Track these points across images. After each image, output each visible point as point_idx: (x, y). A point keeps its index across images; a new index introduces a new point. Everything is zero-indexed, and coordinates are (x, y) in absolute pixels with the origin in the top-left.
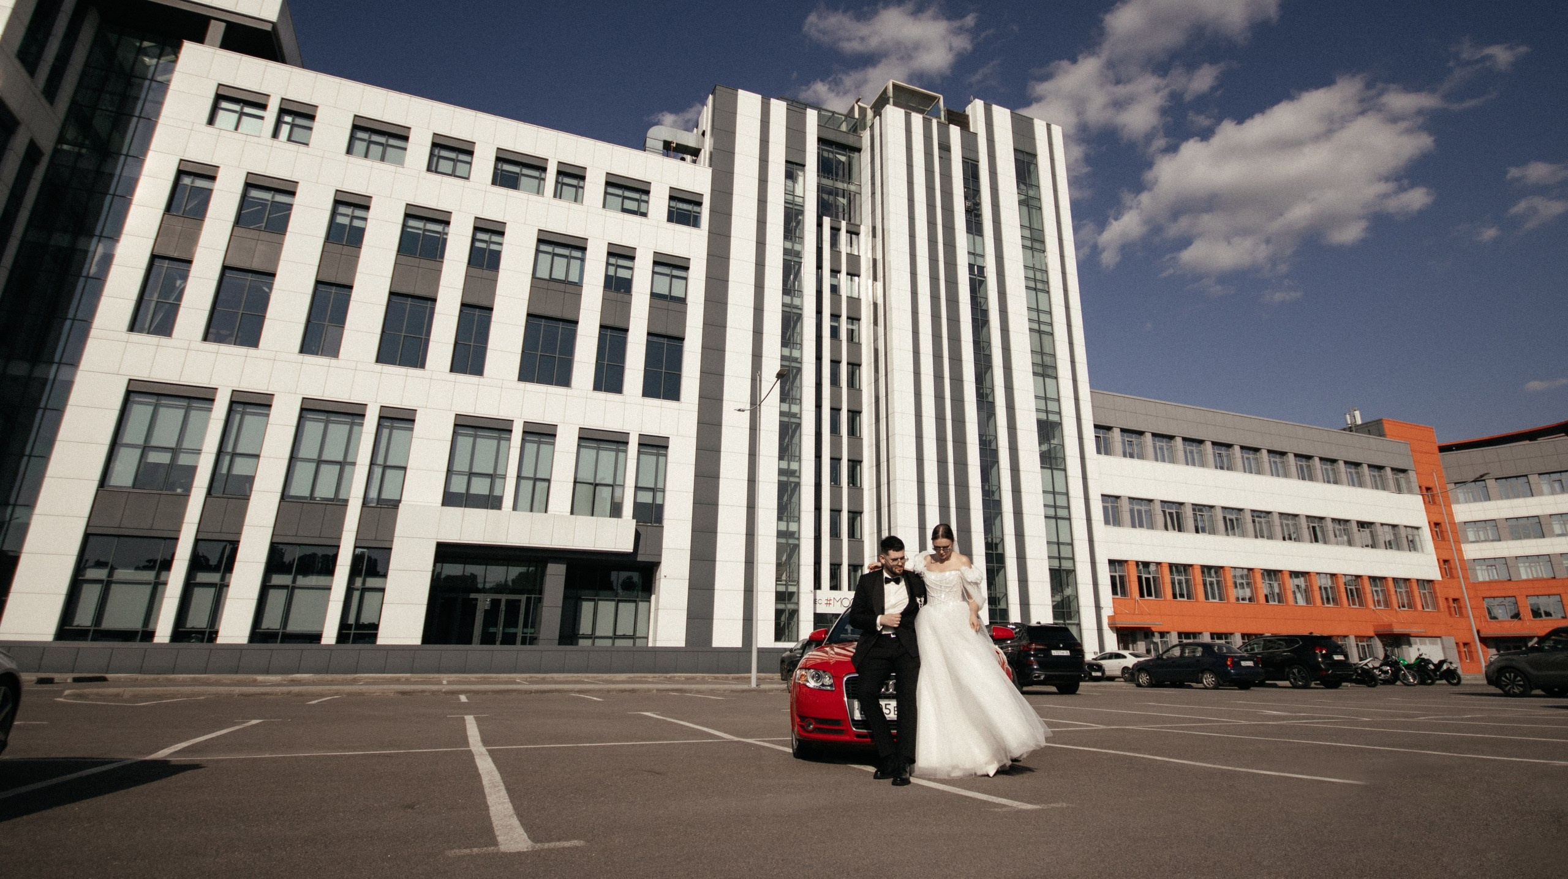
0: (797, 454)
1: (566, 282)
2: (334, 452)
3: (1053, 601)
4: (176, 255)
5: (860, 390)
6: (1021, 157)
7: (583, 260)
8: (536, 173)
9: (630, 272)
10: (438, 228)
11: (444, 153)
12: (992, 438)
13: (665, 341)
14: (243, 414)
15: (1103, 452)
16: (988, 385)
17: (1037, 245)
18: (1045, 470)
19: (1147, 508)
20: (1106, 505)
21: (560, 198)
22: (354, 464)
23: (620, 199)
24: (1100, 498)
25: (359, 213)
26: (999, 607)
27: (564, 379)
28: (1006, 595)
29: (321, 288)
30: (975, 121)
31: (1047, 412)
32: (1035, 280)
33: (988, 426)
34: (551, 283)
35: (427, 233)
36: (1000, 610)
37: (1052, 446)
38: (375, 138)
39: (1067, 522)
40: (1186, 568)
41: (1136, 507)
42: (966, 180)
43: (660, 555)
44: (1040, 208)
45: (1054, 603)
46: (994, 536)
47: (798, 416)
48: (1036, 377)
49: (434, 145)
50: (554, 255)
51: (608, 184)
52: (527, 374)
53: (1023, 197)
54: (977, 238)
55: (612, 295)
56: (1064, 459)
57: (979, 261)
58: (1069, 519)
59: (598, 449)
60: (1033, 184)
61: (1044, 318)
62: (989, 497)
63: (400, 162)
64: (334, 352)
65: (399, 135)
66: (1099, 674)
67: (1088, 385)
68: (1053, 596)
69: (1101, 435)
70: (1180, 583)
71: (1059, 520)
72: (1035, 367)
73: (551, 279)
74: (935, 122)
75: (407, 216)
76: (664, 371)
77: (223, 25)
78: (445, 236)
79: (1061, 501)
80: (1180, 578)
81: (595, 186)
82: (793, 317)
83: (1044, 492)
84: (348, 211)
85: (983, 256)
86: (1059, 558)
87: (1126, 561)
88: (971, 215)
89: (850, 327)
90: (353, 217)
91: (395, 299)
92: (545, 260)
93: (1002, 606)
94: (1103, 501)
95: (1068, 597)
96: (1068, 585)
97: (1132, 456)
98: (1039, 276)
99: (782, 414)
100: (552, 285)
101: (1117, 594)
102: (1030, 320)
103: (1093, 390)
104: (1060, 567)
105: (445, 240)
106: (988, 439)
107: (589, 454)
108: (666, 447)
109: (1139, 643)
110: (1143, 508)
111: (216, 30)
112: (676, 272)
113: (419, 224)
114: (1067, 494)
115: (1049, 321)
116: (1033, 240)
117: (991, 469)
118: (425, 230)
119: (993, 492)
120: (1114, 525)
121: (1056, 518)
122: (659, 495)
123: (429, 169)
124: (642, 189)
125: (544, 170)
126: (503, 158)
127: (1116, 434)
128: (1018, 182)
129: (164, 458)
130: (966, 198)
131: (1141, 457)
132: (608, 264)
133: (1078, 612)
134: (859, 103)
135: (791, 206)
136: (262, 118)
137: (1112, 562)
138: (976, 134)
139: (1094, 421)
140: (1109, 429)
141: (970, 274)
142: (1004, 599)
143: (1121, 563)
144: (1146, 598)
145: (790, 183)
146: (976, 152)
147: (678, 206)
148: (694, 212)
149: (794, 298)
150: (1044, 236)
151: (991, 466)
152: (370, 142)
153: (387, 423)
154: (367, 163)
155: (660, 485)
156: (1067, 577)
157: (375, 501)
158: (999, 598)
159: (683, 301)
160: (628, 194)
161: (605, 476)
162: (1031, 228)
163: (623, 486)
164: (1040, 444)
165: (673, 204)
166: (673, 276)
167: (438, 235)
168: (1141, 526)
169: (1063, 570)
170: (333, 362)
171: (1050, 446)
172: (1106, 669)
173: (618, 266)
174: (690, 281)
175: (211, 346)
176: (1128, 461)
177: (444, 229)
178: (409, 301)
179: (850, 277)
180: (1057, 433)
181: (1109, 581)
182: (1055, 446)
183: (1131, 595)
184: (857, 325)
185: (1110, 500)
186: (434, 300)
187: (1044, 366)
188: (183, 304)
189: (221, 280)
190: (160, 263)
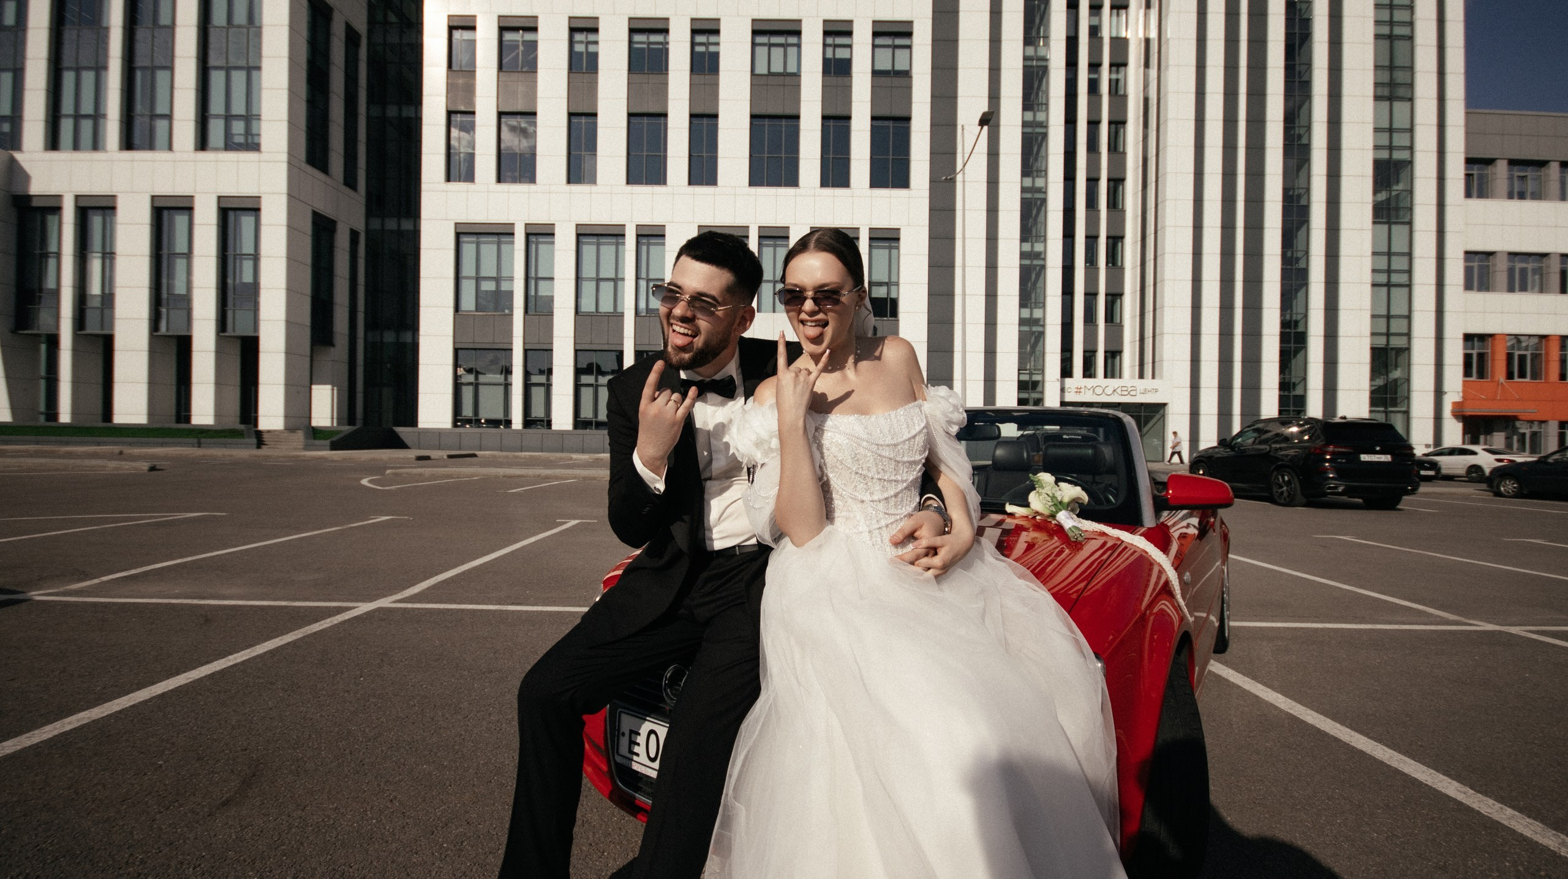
0: (1043, 234)
1: (785, 74)
2: (607, 272)
3: (1371, 386)
4: (462, 108)
5: (1124, 153)
7: (799, 46)
9: (849, 50)
10: (659, 38)
13: (891, 124)
14: (537, 244)
15: (1475, 195)
16: (1303, 121)
18: (1378, 226)
19: (1536, 265)
20: (1471, 264)
22: (623, 279)
24: (1462, 255)
25: (592, 37)
26: (1293, 393)
27: (791, 179)
28: (1304, 379)
29: (575, 120)
33: (1298, 175)
34: (770, 78)
35: (650, 46)
36: (1295, 396)
37: (1394, 193)
39: (1406, 290)
41: (1519, 266)
45: (1373, 388)
46: (1294, 311)
47: (1044, 190)
48: (1378, 102)
50: (771, 45)
52: (755, 180)
55: (833, 80)
56: (1411, 209)
58: (1409, 286)
61: (1400, 15)
62: (1292, 265)
64: (593, 181)
66: (1431, 473)
67: (1464, 103)
68: (1372, 379)
69: (1475, 172)
71: (1393, 289)
72: (1379, 90)
73: (770, 74)
75: (632, 31)
76: (891, 157)
78: (667, 46)
79: (1400, 264)
82: (1037, 74)
83: (1374, 254)
84: (583, 37)
86: (1388, 335)
87: (1491, 336)
89: (1114, 76)
90: (588, 43)
91: (634, 120)
92: (762, 52)
93: (1298, 392)
94: (1466, 260)
95: (1396, 380)
96: (1397, 367)
97: (1522, 196)
99: (1024, 190)
100: (772, 80)
101: (1471, 377)
102: (1377, 23)
103: (1469, 111)
104: (1388, 344)
105: (667, 50)
106: (1295, 194)
108: (898, 239)
109: (1495, 434)
110: (1530, 266)
112: (898, 42)
113: (643, 37)
114: (1410, 255)
115: (1407, 19)
117: (1297, 232)
118: (650, 43)
119: (1298, 260)
120: (1480, 290)
122: (893, 288)
127: (1502, 168)
129: (488, 286)
131: (1537, 196)
132: (825, 45)
133: (1408, 398)
137: (1468, 338)
139: (1466, 153)
140: (1490, 162)
142: (1303, 382)
143: (1482, 337)
144: (1516, 379)
149: (1039, 49)
151: (1297, 225)
153: (644, 240)
155: (894, 279)
157: (645, 311)
158: (1294, 381)
159: (907, 74)
164: (1375, 192)
166: (895, 47)
167: (661, 46)
168: (1524, 288)
169: (1392, 349)
170: (593, 188)
171: (1390, 194)
172: (1443, 467)
173: (835, 46)
174: (915, 49)
175: (504, 187)
176: (1516, 205)
177: (665, 38)
178: (645, 120)
179: (1115, 11)
180: (1403, 175)
181: (1460, 360)
182: (1398, 192)
183: (1493, 377)
184: (1123, 73)
185: (1477, 257)
186: (665, 115)
187: (1392, 84)
188: (477, 151)
189: (499, 125)
190: (454, 118)
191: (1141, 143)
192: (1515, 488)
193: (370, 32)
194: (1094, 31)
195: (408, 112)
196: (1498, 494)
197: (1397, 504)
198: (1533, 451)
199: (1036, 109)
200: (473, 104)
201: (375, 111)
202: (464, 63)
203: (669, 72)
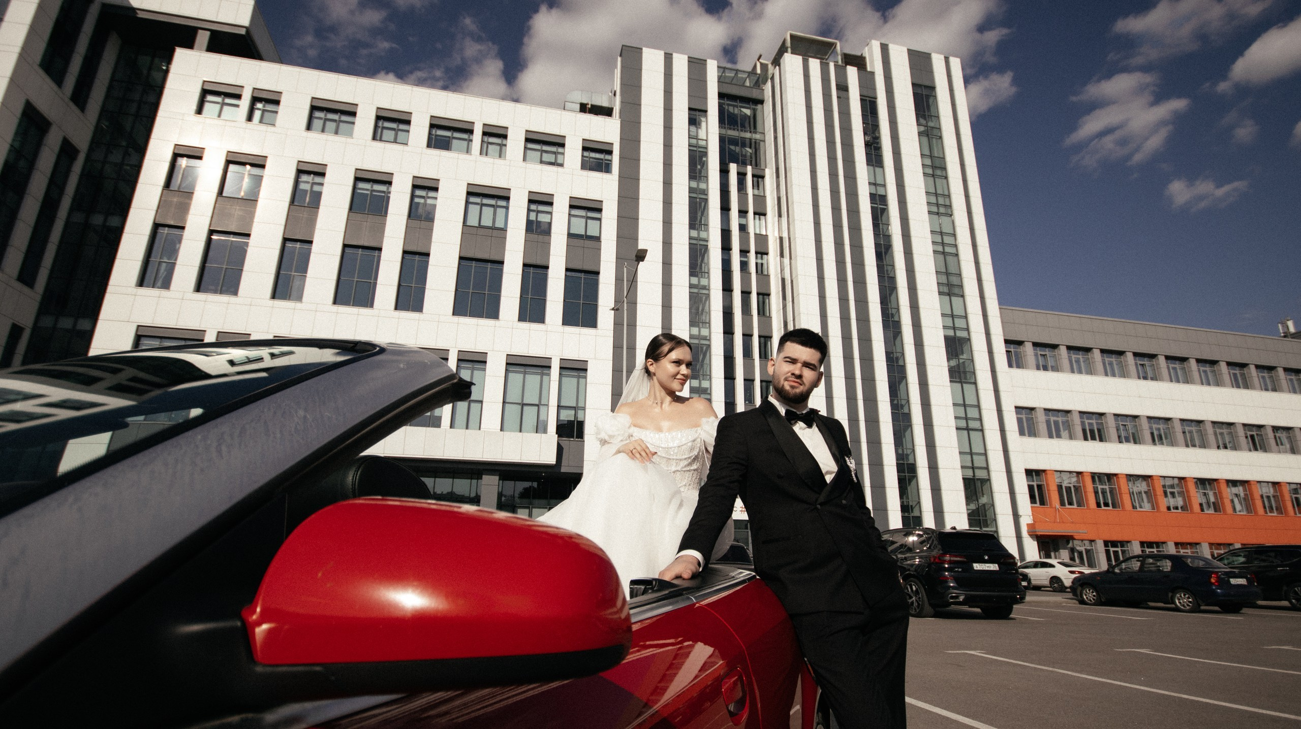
0: (708, 373)
1: (493, 228)
3: (967, 510)
4: (172, 223)
5: (770, 317)
6: (919, 91)
7: (507, 208)
8: (465, 136)
9: (549, 216)
10: (383, 188)
11: (387, 124)
12: (899, 355)
13: (582, 275)
15: (1014, 364)
16: (894, 305)
17: (938, 172)
18: (954, 384)
19: (1065, 419)
20: (1020, 416)
21: (486, 155)
23: (539, 153)
24: (1014, 409)
25: (318, 179)
26: (912, 515)
27: (494, 314)
28: (919, 503)
29: (289, 244)
30: (872, 62)
31: (954, 328)
32: (937, 205)
33: (895, 344)
34: (480, 229)
35: (374, 193)
36: (913, 517)
37: (961, 361)
38: (331, 116)
39: (980, 433)
40: (1110, 477)
41: (1052, 419)
42: (864, 116)
44: (941, 138)
45: (969, 511)
46: (905, 447)
47: (708, 338)
48: (942, 296)
49: (378, 118)
50: (482, 205)
51: (528, 140)
52: (459, 310)
53: (922, 128)
54: (877, 169)
55: (534, 237)
56: (974, 373)
57: (881, 191)
58: (982, 430)
59: (525, 373)
60: (933, 114)
61: (948, 240)
62: (898, 411)
63: (350, 134)
64: (299, 298)
65: (348, 112)
67: (996, 303)
68: (967, 504)
69: (1012, 350)
70: (1104, 492)
71: (971, 432)
72: (941, 288)
73: (480, 226)
74: (832, 65)
75: (357, 179)
76: (582, 302)
77: (208, 33)
78: (389, 195)
79: (973, 413)
80: (1104, 487)
81: (515, 142)
82: (701, 250)
83: (954, 405)
84: (309, 178)
85: (884, 186)
86: (973, 468)
87: (1044, 471)
88: (871, 149)
89: (759, 261)
90: (313, 184)
91: (348, 250)
92: (474, 210)
93: (916, 513)
94: (1017, 413)
95: (984, 505)
96: (983, 494)
97: (1045, 368)
98: (941, 201)
100: (481, 231)
101: (1035, 503)
102: (934, 243)
103: (1001, 307)
104: (974, 476)
105: (388, 198)
106: (895, 356)
107: (516, 378)
108: (586, 370)
109: (1061, 551)
110: (1060, 419)
111: (203, 38)
112: (590, 214)
113: (367, 186)
114: (978, 406)
115: (953, 243)
116: (934, 167)
117: (899, 385)
118: (373, 191)
119: (902, 406)
120: (1030, 436)
121: (968, 429)
122: (580, 412)
123: (374, 138)
124: (558, 143)
125: (471, 132)
126: (436, 125)
127: (1028, 348)
128: (917, 114)
130: (865, 134)
131: (1056, 369)
132: (529, 210)
133: (995, 520)
134: (760, 60)
135: (695, 149)
136: (237, 106)
137: (1029, 473)
138: (873, 73)
139: (1004, 336)
140: (1020, 343)
141: (871, 203)
142: (918, 506)
143: (1038, 472)
144: (1067, 506)
145: (693, 129)
146: (874, 88)
147: (591, 156)
148: (606, 160)
149: (701, 232)
150: (945, 163)
151: (899, 382)
152: (326, 120)
154: (323, 136)
155: (581, 403)
156: (982, 488)
158: (911, 506)
159: (598, 239)
160: (545, 148)
161: (532, 398)
162: (931, 157)
163: (547, 405)
164: (948, 359)
165: (586, 154)
166: (588, 218)
167: (383, 195)
168: (1059, 436)
169: (978, 479)
170: (298, 305)
171: (959, 362)
172: (1032, 578)
173: (538, 212)
174: (603, 221)
175: (201, 296)
176: (1042, 374)
177: (388, 189)
178: (360, 251)
179: (757, 217)
180: (965, 348)
181: (1026, 490)
182: (964, 360)
183: (1051, 504)
184: (766, 259)
185: (1024, 411)
186: (380, 249)
187: (949, 285)
188: (179, 262)
189: (209, 241)
190: (161, 230)
191: (782, 309)
192: (1094, 596)
193: (91, 149)
194: (743, 228)
195: (114, 221)
196: (1082, 602)
197: (1010, 613)
198: (1091, 565)
199: (700, 276)
200: (184, 219)
201: (79, 217)
202: (184, 185)
203: (388, 215)
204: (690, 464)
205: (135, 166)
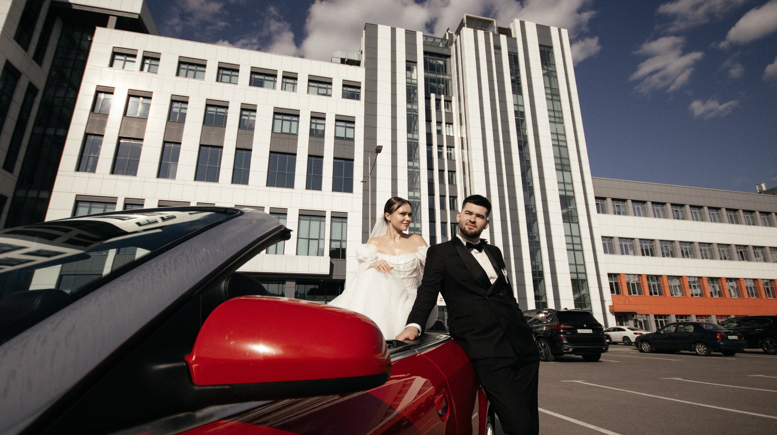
0: (419, 221)
1: (290, 134)
3: (574, 298)
4: (96, 133)
5: (456, 185)
6: (543, 49)
7: (298, 122)
8: (272, 78)
9: (323, 126)
10: (223, 110)
11: (225, 72)
12: (533, 206)
13: (344, 161)
15: (601, 211)
16: (529, 177)
17: (555, 98)
18: (566, 224)
19: (631, 243)
20: (605, 242)
21: (285, 90)
23: (317, 89)
24: (601, 238)
25: (184, 106)
26: (541, 301)
27: (290, 184)
28: (545, 294)
29: (167, 145)
30: (515, 32)
31: (565, 190)
32: (555, 117)
33: (530, 201)
34: (281, 134)
35: (218, 114)
36: (542, 303)
37: (570, 210)
38: (191, 67)
39: (581, 253)
40: (658, 277)
41: (623, 243)
42: (511, 65)
43: (345, 276)
44: (556, 77)
45: (575, 299)
46: (537, 261)
47: (419, 198)
48: (557, 171)
49: (220, 68)
50: (283, 120)
51: (310, 81)
52: (270, 183)
53: (545, 71)
54: (518, 96)
55: (314, 139)
56: (577, 217)
57: (521, 109)
58: (582, 251)
59: (310, 220)
60: (551, 63)
61: (561, 138)
62: (533, 239)
63: (203, 78)
64: (174, 177)
65: (201, 65)
67: (590, 174)
68: (574, 295)
69: (599, 203)
70: (654, 286)
71: (576, 252)
72: (557, 166)
73: (282, 133)
74: (491, 34)
75: (207, 105)
76: (343, 177)
77: (116, 18)
78: (227, 115)
79: (576, 240)
80: (654, 283)
81: (302, 82)
82: (414, 146)
83: (566, 236)
84: (178, 105)
85: (523, 106)
86: (577, 273)
87: (619, 274)
88: (515, 84)
89: (449, 152)
90: (181, 108)
91: (203, 148)
92: (278, 123)
93: (544, 300)
94: (603, 240)
95: (584, 295)
96: (583, 288)
97: (619, 213)
98: (557, 114)
99: (410, 197)
100: (282, 136)
101: (614, 293)
102: (553, 140)
103: (593, 177)
104: (578, 277)
105: (227, 116)
106: (530, 207)
107: (305, 223)
108: (346, 218)
109: (629, 321)
110: (628, 243)
111: (112, 21)
112: (348, 125)
113: (214, 109)
114: (580, 236)
115: (564, 139)
116: (552, 95)
118: (217, 112)
119: (535, 237)
120: (610, 253)
121: (574, 250)
122: (344, 243)
123: (217, 80)
124: (328, 82)
125: (276, 76)
126: (254, 72)
127: (609, 202)
128: (542, 63)
130: (511, 75)
131: (625, 214)
132: (311, 123)
133: (590, 304)
134: (448, 31)
135: (410, 85)
136: (134, 62)
137: (610, 275)
138: (515, 39)
139: (595, 194)
140: (604, 199)
141: (515, 116)
142: (545, 296)
143: (615, 275)
144: (633, 295)
145: (409, 73)
146: (516, 48)
147: (348, 90)
148: (357, 92)
149: (414, 135)
150: (559, 92)
151: (533, 224)
152: (188, 70)
154: (186, 80)
155: (344, 238)
156: (582, 284)
158: (541, 296)
159: (353, 140)
160: (320, 85)
161: (314, 235)
162: (551, 88)
163: (324, 239)
164: (562, 209)
165: (345, 89)
166: (346, 127)
167: (223, 114)
168: (627, 253)
169: (580, 280)
170: (173, 181)
171: (568, 210)
172: (612, 338)
173: (317, 124)
174: (356, 129)
175: (114, 177)
176: (617, 217)
177: (226, 111)
178: (210, 149)
179: (447, 125)
180: (572, 202)
181: (608, 286)
183: (623, 294)
184: (453, 150)
185: (607, 239)
186: (222, 147)
187: (562, 165)
188: (100, 156)
189: (118, 144)
190: (89, 137)
191: (463, 181)
192: (649, 347)
193: (46, 89)
194: (439, 132)
195: (60, 132)
196: (642, 351)
197: (599, 359)
198: (647, 329)
199: (414, 161)
200: (103, 131)
201: (39, 130)
202: (102, 110)
203: (227, 127)
204: (412, 274)
205: (72, 99)
